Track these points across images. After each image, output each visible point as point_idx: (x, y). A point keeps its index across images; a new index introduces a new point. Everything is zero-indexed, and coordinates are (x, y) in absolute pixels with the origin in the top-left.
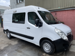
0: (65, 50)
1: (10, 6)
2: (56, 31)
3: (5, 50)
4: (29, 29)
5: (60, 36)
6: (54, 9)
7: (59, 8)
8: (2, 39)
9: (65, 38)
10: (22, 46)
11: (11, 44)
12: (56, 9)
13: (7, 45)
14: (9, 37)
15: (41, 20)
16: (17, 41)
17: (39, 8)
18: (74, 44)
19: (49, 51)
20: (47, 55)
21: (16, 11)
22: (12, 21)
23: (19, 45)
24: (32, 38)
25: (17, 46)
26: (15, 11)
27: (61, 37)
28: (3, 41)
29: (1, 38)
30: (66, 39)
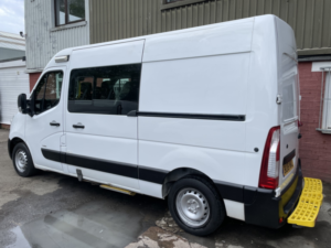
1: (24, 33)
3: (7, 214)
13: (15, 197)
20: (171, 225)
25: (58, 199)
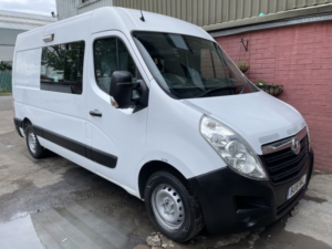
0: (251, 224)
1: (55, 14)
2: (203, 131)
4: (97, 118)
5: (224, 155)
6: (239, 22)
7: (261, 15)
8: (7, 160)
9: (251, 167)
10: (76, 193)
11: (35, 182)
12: (247, 20)
14: (33, 151)
15: (141, 77)
16: (63, 170)
17: (143, 19)
18: (320, 196)
19: (174, 223)
20: (164, 245)
21: (53, 35)
22: (39, 84)
23: (64, 191)
24: (110, 161)
25: (54, 194)
26: (50, 37)
27: (225, 160)
28: (6, 167)
29: (3, 156)
30: (256, 170)
